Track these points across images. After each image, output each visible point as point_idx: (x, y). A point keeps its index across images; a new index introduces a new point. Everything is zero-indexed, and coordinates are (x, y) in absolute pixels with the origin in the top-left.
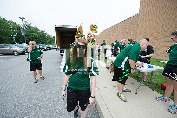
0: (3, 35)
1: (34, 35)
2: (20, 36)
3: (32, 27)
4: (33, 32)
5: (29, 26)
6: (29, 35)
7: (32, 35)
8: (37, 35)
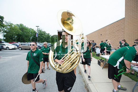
0: (26, 37)
1: (43, 37)
2: (34, 37)
3: (42, 31)
4: (42, 35)
5: (40, 31)
6: (40, 37)
7: (42, 37)
8: (45, 37)
